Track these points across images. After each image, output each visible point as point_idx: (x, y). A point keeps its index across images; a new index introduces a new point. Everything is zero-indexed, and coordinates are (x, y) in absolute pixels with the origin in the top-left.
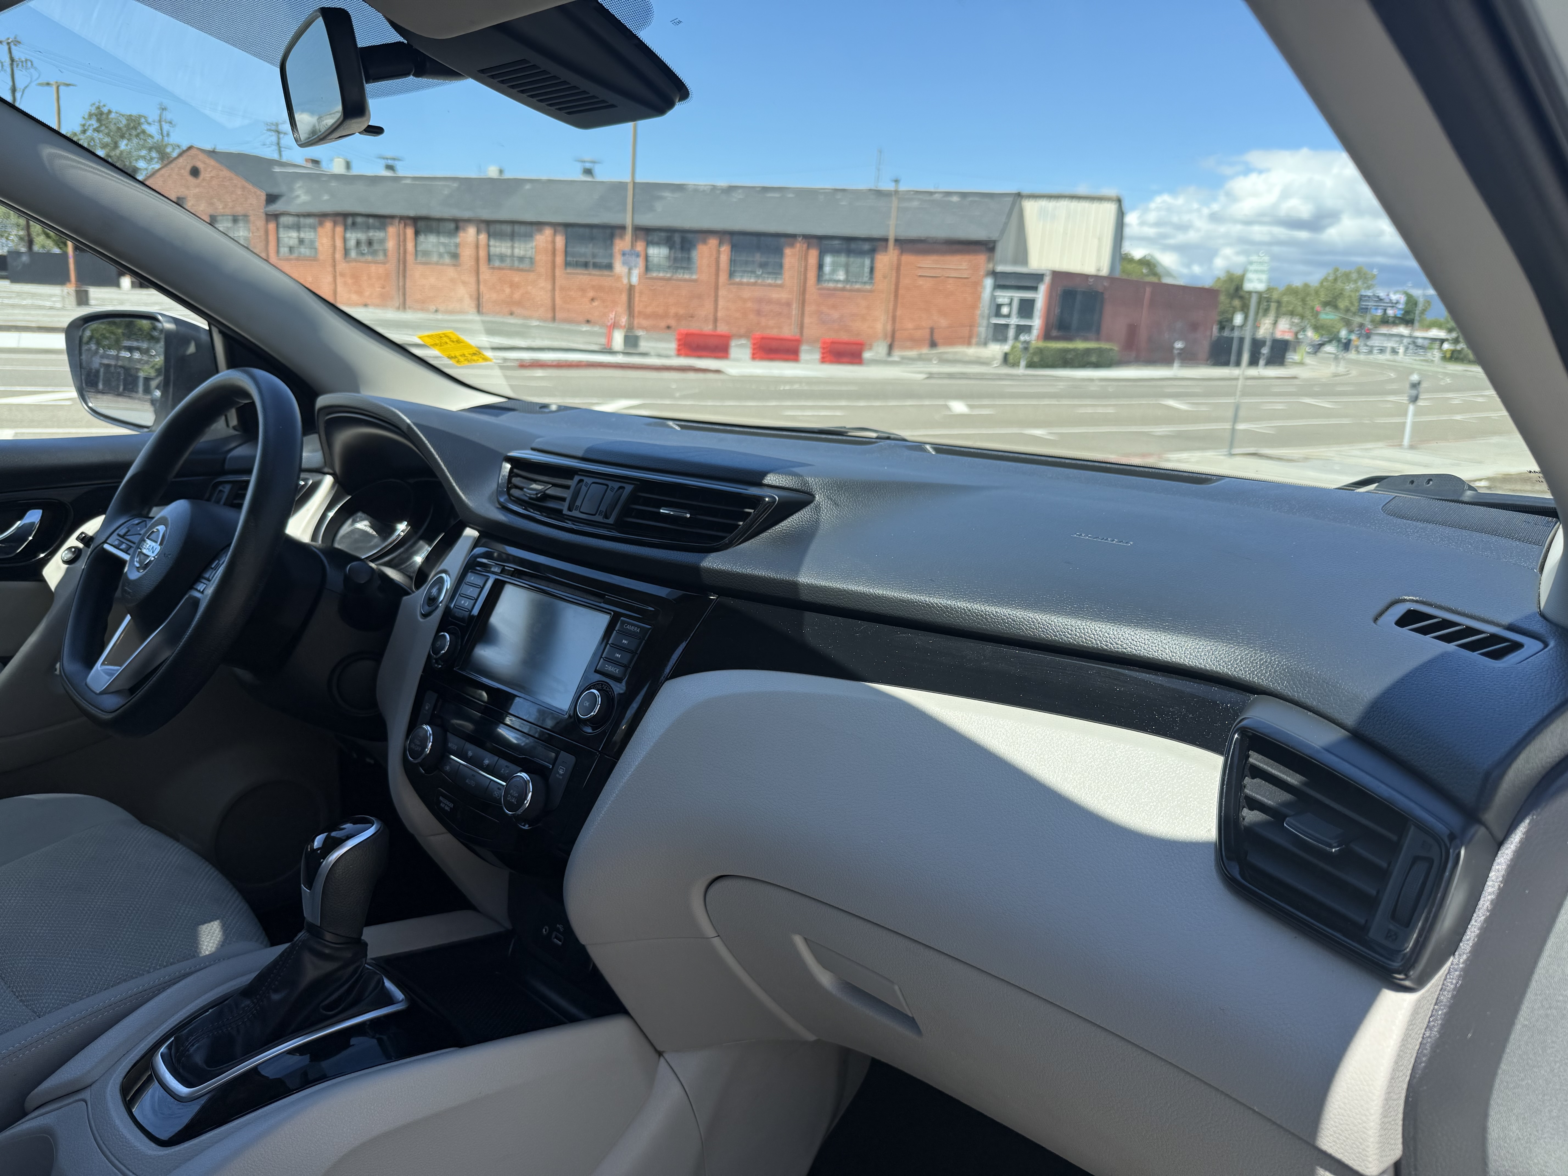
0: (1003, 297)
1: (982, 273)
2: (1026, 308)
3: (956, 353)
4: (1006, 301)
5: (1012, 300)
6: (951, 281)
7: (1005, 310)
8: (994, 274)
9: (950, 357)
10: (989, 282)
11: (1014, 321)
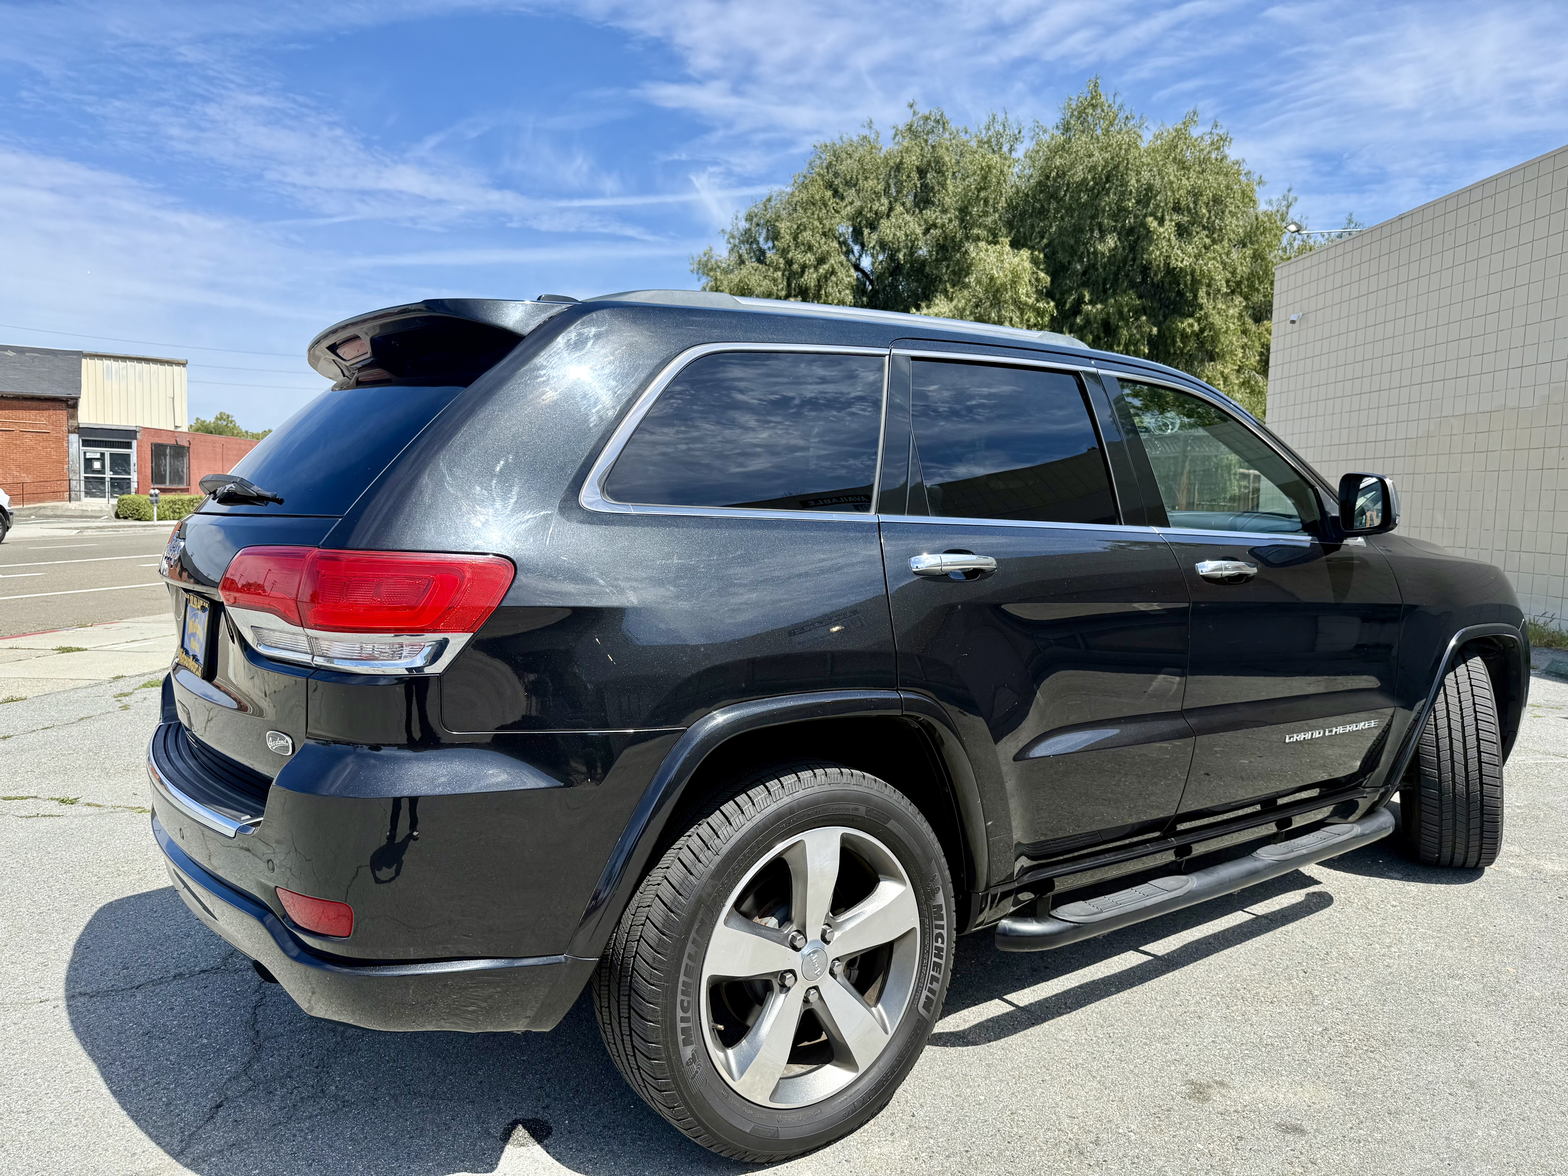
0: (94, 453)
1: (65, 429)
2: (121, 463)
3: (54, 508)
4: (98, 456)
5: (102, 454)
6: (28, 435)
7: (97, 465)
8: (80, 431)
9: (49, 513)
10: (74, 438)
11: (108, 475)
